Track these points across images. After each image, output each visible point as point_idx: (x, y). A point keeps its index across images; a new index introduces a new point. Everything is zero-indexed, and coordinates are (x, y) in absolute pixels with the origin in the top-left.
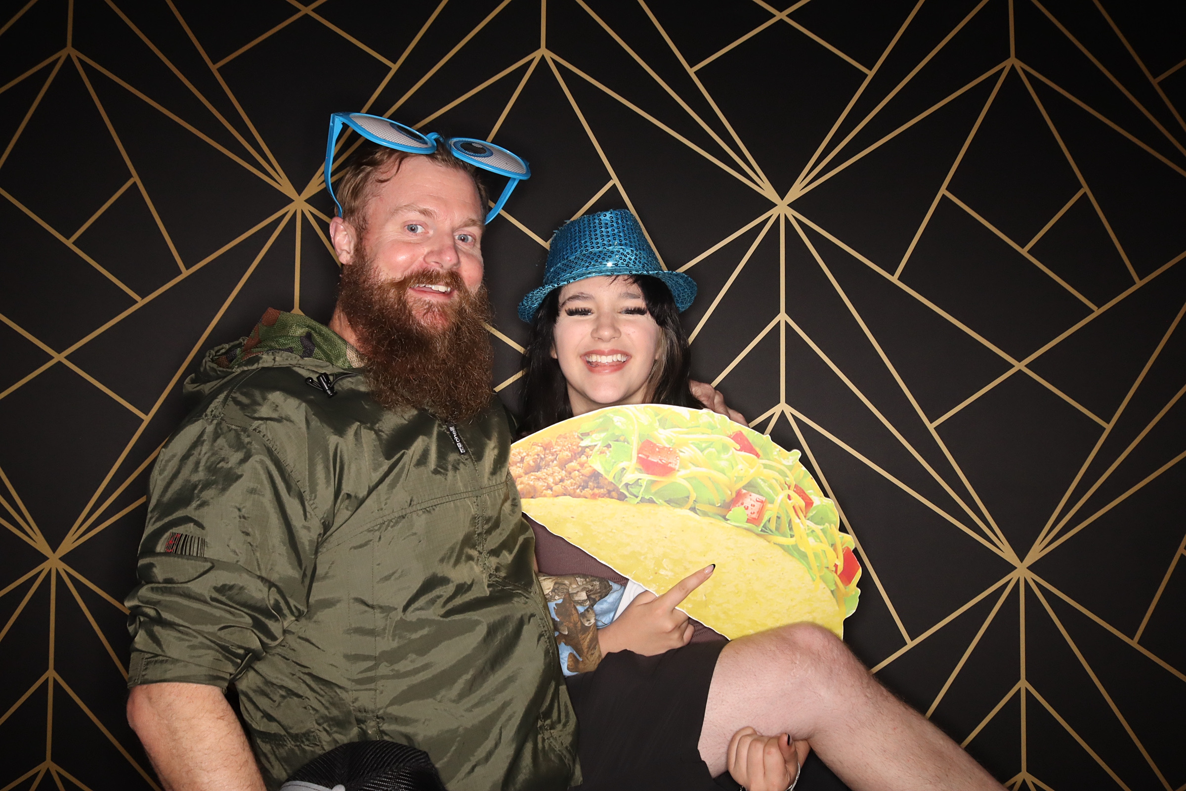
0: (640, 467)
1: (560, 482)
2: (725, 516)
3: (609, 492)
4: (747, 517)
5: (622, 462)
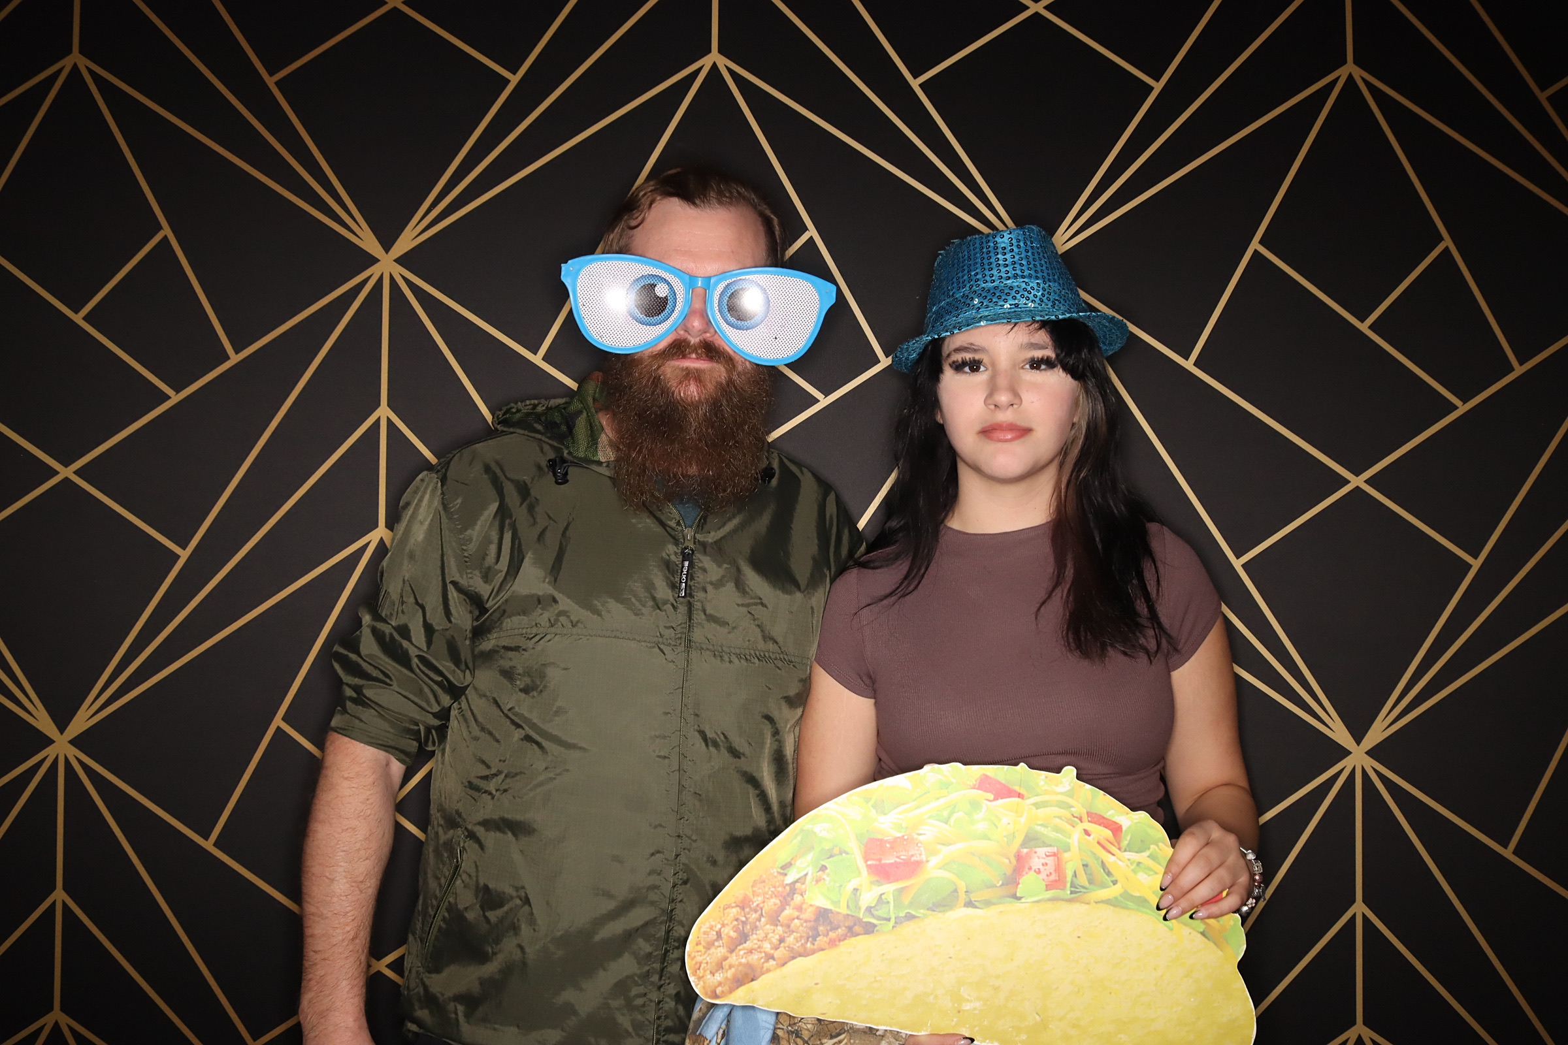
0: (875, 878)
1: (780, 944)
2: (1015, 894)
3: (850, 929)
4: (1044, 883)
5: (850, 881)
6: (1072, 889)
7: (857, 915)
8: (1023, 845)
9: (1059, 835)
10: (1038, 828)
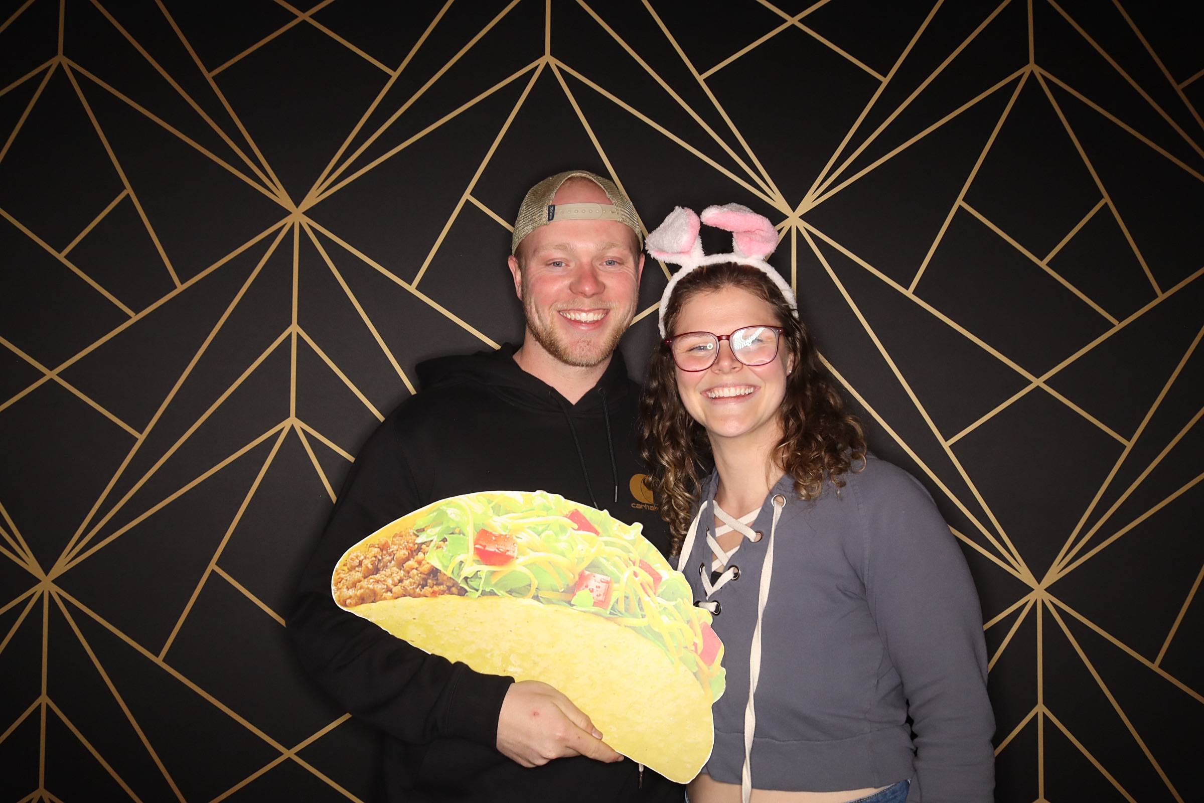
0: (478, 558)
1: (399, 583)
2: (570, 601)
3: (449, 588)
4: (593, 601)
5: (459, 555)
6: (612, 611)
7: (456, 580)
8: (587, 568)
9: (615, 569)
10: (602, 560)
